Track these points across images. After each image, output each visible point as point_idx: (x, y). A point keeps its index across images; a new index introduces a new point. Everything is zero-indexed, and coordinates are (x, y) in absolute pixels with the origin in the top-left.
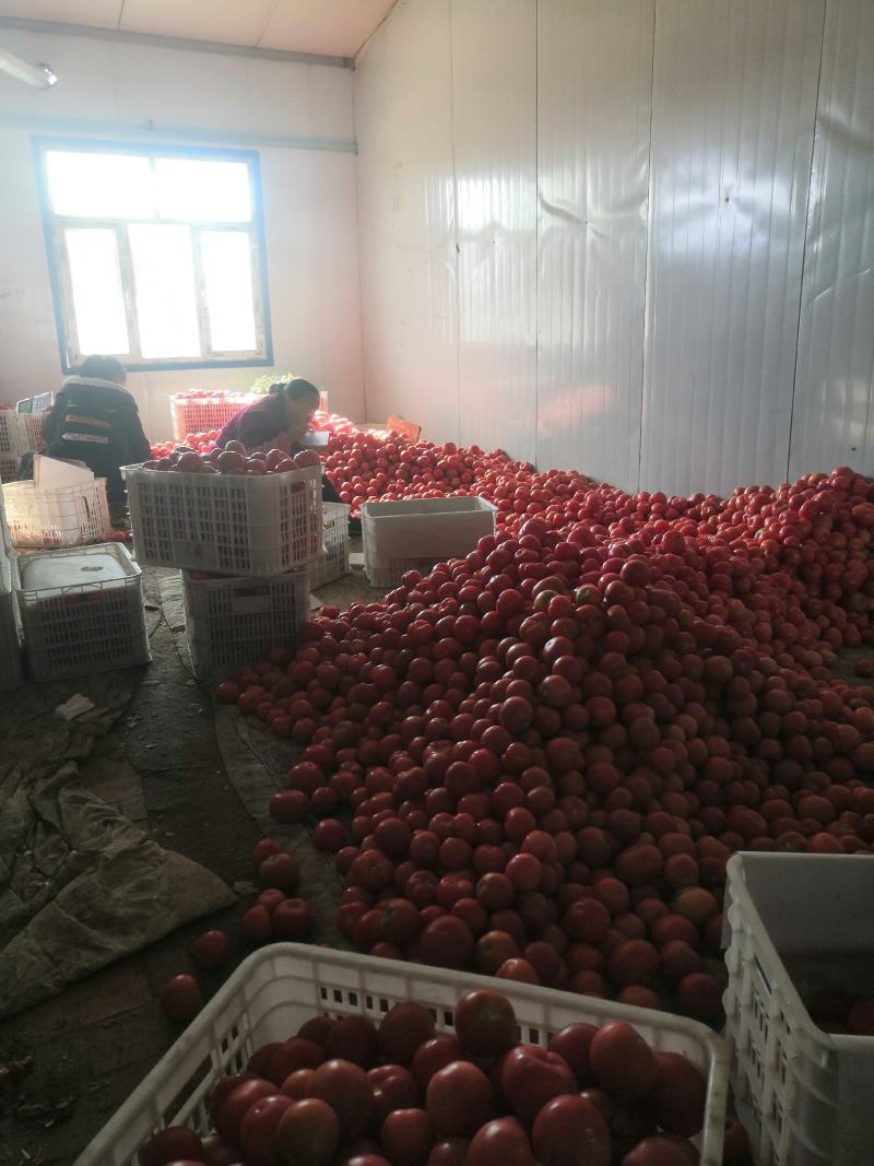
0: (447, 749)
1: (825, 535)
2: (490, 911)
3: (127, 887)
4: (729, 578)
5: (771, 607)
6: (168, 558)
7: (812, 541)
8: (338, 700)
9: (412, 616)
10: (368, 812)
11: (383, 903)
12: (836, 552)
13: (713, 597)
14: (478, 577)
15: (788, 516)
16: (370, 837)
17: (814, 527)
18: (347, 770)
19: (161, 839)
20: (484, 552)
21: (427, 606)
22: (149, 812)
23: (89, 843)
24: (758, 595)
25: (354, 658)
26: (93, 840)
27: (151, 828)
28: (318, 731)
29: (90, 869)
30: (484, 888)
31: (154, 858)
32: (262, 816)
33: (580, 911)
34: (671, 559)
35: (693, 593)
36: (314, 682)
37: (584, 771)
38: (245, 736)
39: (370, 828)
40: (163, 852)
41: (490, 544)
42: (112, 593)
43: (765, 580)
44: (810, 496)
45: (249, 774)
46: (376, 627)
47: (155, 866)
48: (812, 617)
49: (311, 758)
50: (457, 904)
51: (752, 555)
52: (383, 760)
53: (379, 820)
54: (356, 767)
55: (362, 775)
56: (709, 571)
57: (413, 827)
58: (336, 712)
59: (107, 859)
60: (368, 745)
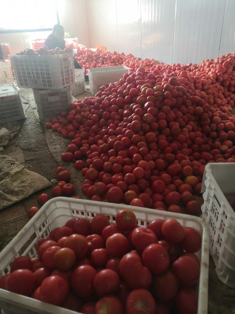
0: (115, 138)
1: (230, 72)
2: (128, 185)
3: (18, 182)
4: (201, 86)
5: (213, 94)
6: (27, 85)
7: (226, 74)
8: (82, 126)
9: (103, 99)
10: (91, 158)
11: (95, 184)
12: (234, 77)
13: (196, 91)
14: (124, 86)
15: (220, 66)
16: (92, 165)
17: (227, 70)
18: (85, 146)
19: (29, 168)
20: (125, 78)
21: (108, 95)
22: (25, 160)
23: (6, 170)
24: (209, 90)
25: (86, 113)
26: (8, 169)
27: (26, 165)
28: (76, 135)
29: (7, 177)
30: (126, 178)
31: (26, 174)
32: (59, 160)
33: (156, 184)
34: (183, 79)
35: (190, 90)
36: (74, 121)
37: (157, 143)
38: (54, 138)
39: (91, 162)
40: (29, 171)
41: (127, 75)
42: (11, 97)
43: (212, 86)
44: (226, 60)
45: (55, 148)
46: (92, 104)
47: (27, 176)
48: (225, 97)
49: (73, 143)
50: (118, 183)
51: (208, 79)
52: (96, 142)
53: (94, 159)
54: (88, 145)
55: (89, 147)
56: (195, 83)
57: (104, 161)
58: (81, 130)
59: (12, 174)
60: (91, 138)
